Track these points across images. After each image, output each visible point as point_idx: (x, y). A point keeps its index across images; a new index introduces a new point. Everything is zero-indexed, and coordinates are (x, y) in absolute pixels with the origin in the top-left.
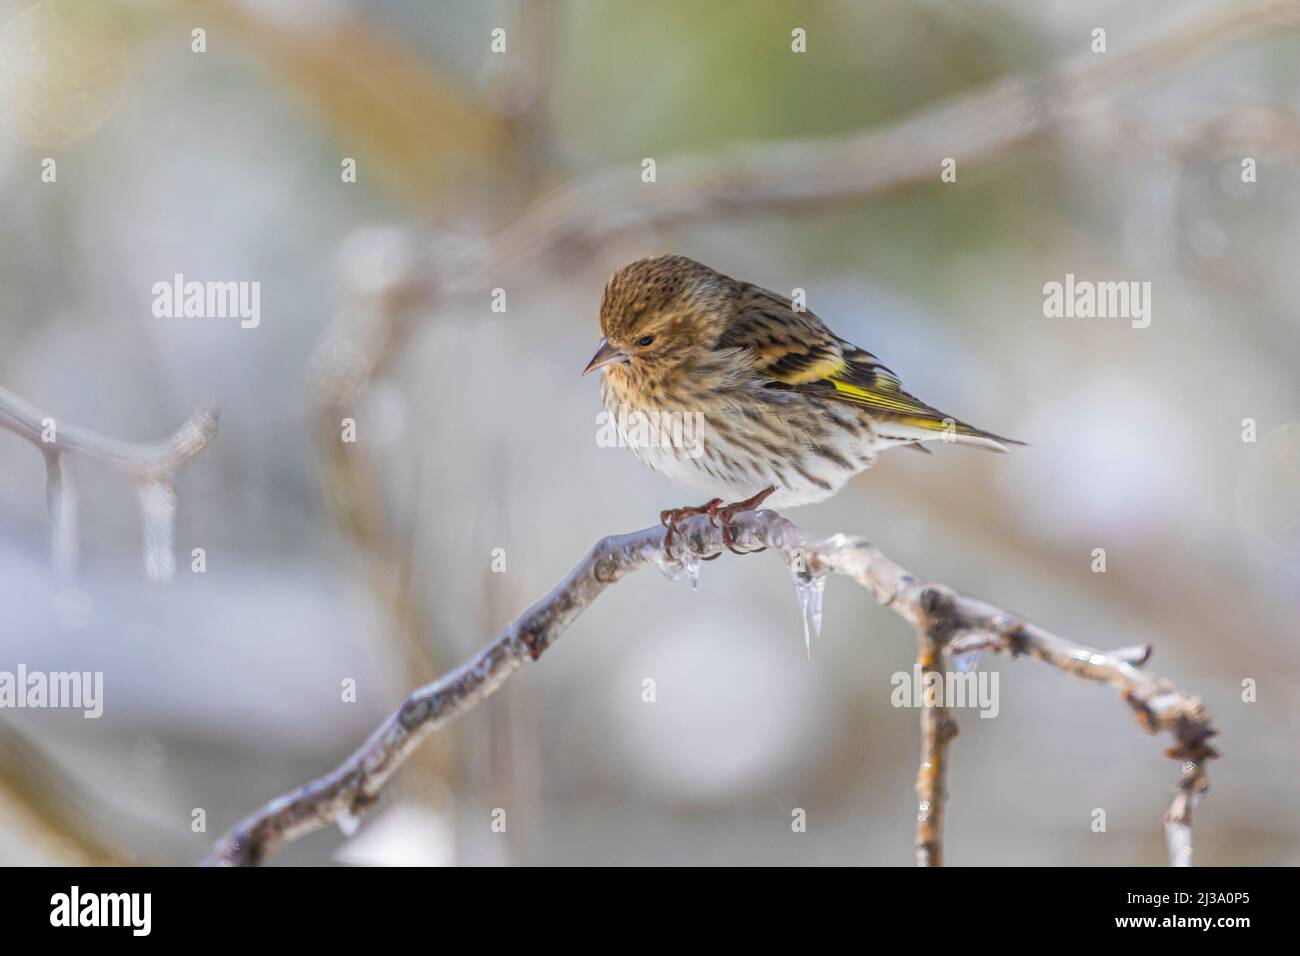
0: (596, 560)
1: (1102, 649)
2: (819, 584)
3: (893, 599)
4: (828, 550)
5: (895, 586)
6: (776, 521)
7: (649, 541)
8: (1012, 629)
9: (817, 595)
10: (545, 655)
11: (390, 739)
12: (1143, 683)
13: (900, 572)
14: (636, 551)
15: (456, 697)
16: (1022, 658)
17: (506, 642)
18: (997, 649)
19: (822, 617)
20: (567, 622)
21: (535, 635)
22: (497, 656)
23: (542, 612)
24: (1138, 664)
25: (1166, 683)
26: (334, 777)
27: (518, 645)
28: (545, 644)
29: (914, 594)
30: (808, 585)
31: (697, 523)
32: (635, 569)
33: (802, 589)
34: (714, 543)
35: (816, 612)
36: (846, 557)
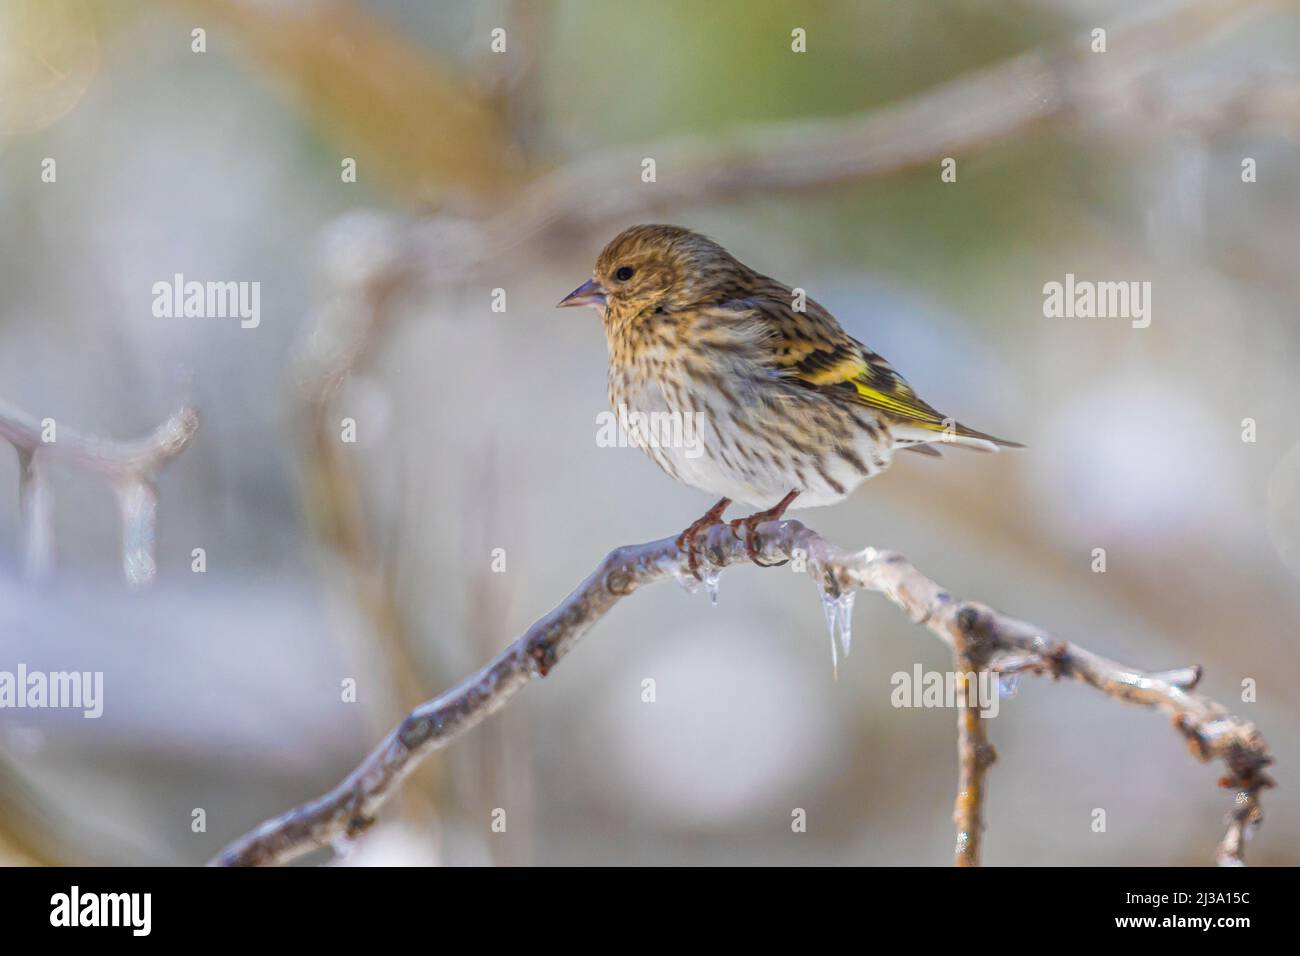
0: (608, 573)
1: (1149, 672)
2: (848, 601)
3: (928, 617)
4: (858, 564)
5: (931, 605)
6: (801, 533)
7: (665, 552)
8: (1054, 651)
9: (845, 612)
10: (554, 670)
11: (389, 759)
12: (1195, 709)
13: (935, 590)
14: (652, 562)
15: (459, 715)
16: (1064, 681)
17: (513, 656)
18: (1039, 672)
19: (852, 636)
20: (578, 636)
21: (543, 650)
22: (503, 672)
23: (551, 626)
24: (1188, 688)
25: (1218, 707)
26: (329, 798)
27: (525, 661)
28: (554, 659)
29: (951, 612)
30: (836, 601)
31: (717, 534)
32: (650, 581)
33: (829, 604)
34: (735, 555)
35: (845, 630)
36: (876, 572)
